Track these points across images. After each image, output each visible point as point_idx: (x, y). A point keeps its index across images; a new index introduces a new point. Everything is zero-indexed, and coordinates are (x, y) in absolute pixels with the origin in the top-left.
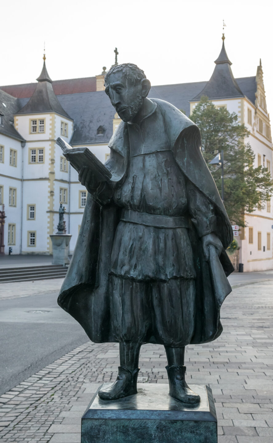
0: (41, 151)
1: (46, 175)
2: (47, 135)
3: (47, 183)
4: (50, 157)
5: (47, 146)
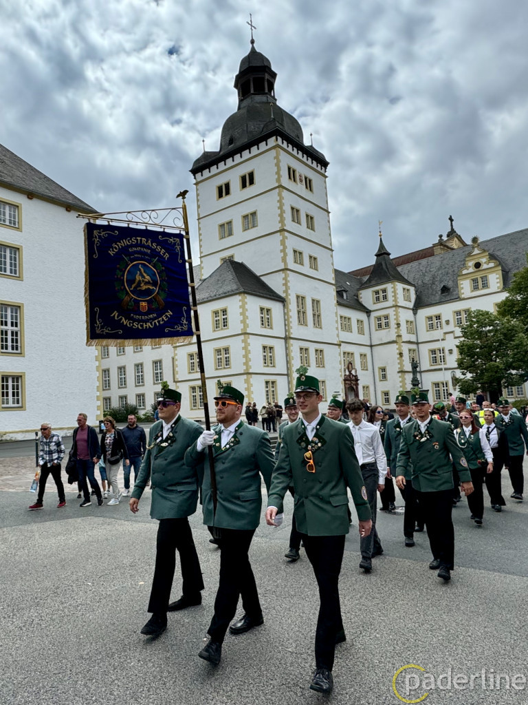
0: (387, 317)
1: (394, 338)
2: (390, 303)
3: (395, 346)
4: (395, 322)
5: (391, 312)
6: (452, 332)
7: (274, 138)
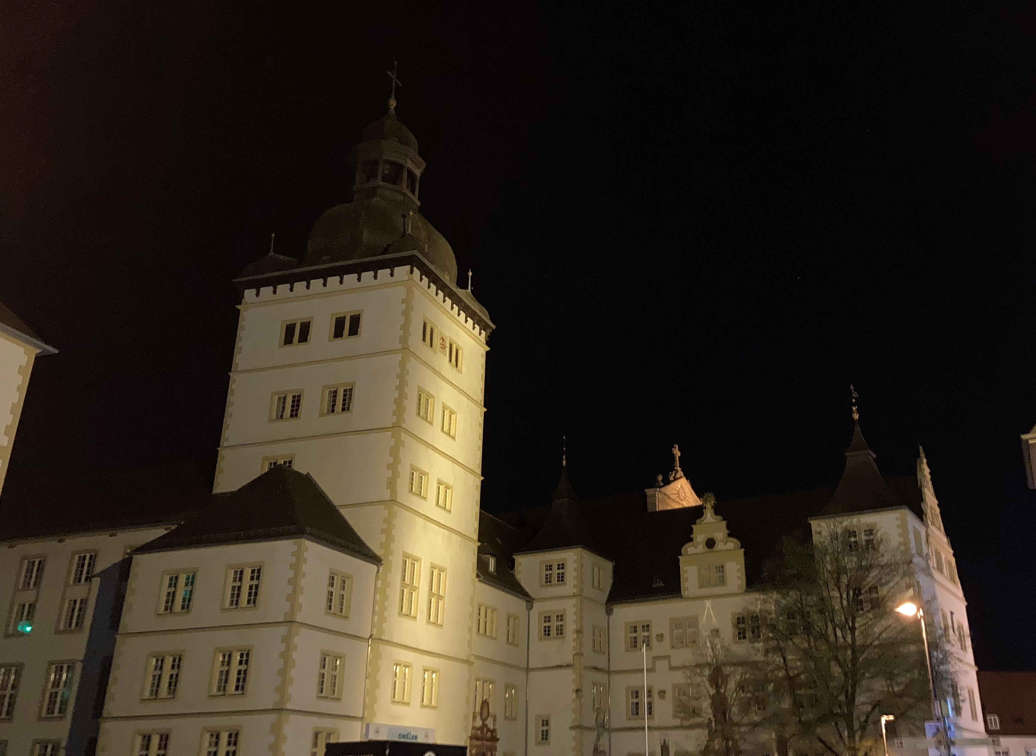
0: (560, 617)
1: (568, 658)
2: (569, 588)
3: (569, 675)
4: (575, 627)
5: (569, 607)
6: (667, 657)
7: (408, 268)
